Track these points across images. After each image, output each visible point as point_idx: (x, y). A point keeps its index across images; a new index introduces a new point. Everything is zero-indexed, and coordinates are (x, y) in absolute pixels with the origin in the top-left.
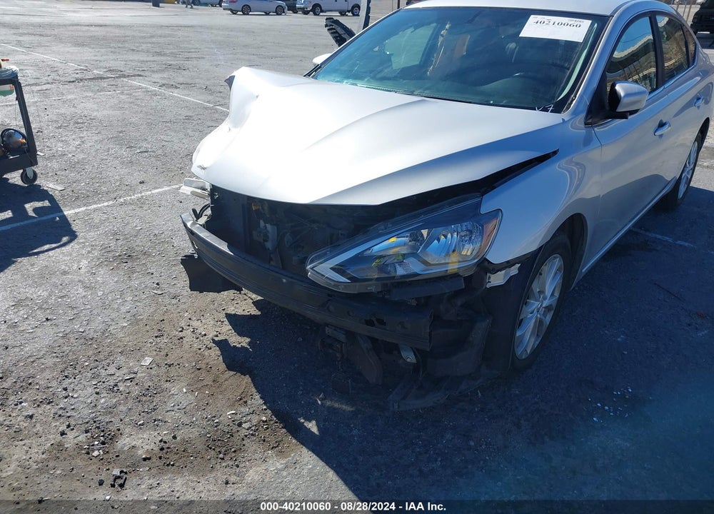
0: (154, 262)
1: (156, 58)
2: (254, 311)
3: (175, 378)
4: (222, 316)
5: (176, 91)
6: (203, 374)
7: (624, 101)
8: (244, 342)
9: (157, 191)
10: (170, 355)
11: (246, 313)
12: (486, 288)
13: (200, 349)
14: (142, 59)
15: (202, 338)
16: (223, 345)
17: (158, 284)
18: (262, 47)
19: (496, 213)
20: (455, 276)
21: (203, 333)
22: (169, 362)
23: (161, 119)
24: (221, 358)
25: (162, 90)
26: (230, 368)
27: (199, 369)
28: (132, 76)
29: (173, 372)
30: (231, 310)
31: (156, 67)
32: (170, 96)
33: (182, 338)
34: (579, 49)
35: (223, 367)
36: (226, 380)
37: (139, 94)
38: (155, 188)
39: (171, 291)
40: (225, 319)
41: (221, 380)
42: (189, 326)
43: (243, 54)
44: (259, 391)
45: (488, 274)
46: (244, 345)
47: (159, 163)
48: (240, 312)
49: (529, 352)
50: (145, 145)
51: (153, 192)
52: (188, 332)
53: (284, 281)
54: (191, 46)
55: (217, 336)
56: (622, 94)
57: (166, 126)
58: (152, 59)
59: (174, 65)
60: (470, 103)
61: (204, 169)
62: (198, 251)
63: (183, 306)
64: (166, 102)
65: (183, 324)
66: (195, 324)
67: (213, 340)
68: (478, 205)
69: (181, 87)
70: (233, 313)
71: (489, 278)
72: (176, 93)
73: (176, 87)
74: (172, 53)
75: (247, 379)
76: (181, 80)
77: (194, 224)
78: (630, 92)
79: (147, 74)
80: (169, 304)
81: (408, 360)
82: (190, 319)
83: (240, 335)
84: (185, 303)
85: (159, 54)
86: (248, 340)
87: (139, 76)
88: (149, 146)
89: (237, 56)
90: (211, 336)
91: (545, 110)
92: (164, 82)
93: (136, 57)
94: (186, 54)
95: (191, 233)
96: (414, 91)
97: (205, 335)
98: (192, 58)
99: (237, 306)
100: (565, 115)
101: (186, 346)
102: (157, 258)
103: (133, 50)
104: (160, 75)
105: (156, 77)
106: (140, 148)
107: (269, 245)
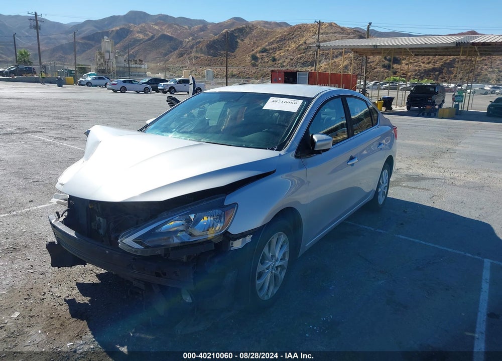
0: (31, 252)
1: (55, 121)
2: (97, 281)
3: (34, 324)
4: (74, 285)
5: (65, 142)
6: (55, 321)
7: (318, 144)
8: (86, 300)
9: (41, 206)
10: (33, 310)
11: (91, 282)
12: (230, 250)
13: (55, 306)
14: (43, 121)
15: (57, 299)
16: (71, 303)
17: (32, 266)
18: (130, 114)
19: (235, 205)
20: (208, 242)
21: (59, 295)
22: (32, 314)
23: (52, 161)
24: (68, 311)
25: (55, 141)
26: (73, 316)
27: (52, 318)
28: (34, 132)
29: (33, 320)
30: (81, 280)
31: (53, 126)
32: (60, 145)
33: (43, 299)
34: (294, 116)
35: (69, 315)
36: (70, 324)
37: (39, 144)
38: (40, 205)
39: (41, 270)
40: (76, 286)
41: (66, 324)
42: (50, 291)
43: (116, 118)
44: (91, 330)
45: (231, 242)
46: (86, 301)
47: (45, 189)
48: (86, 281)
49: (270, 296)
50: (37, 177)
51: (38, 207)
52: (48, 296)
53: (107, 252)
54: (80, 113)
55: (68, 297)
56: (316, 141)
57: (54, 165)
58: (51, 121)
59: (67, 125)
60: (231, 146)
61: (63, 185)
62: (57, 238)
63: (48, 279)
64: (57, 149)
65: (46, 290)
66: (54, 290)
67: (65, 299)
68: (223, 201)
69: (71, 139)
70: (82, 282)
71: (232, 244)
72: (65, 144)
73: (66, 140)
74: (66, 117)
75: (85, 323)
76: (70, 135)
77: (56, 220)
78: (320, 139)
79: (46, 131)
80: (38, 278)
81: (187, 301)
82: (51, 287)
83: (84, 295)
84: (49, 277)
85: (57, 118)
86: (89, 298)
87: (40, 132)
88: (40, 178)
89: (112, 120)
90: (63, 297)
91: (273, 149)
92: (57, 136)
93: (40, 120)
94: (76, 118)
95: (54, 226)
96: (201, 139)
97: (60, 296)
98: (80, 121)
99: (85, 278)
100: (282, 152)
101: (45, 304)
102: (34, 250)
103: (39, 115)
104: (55, 132)
105: (53, 133)
106: (33, 179)
107: (101, 231)
